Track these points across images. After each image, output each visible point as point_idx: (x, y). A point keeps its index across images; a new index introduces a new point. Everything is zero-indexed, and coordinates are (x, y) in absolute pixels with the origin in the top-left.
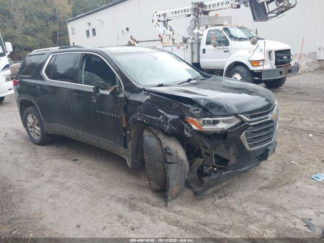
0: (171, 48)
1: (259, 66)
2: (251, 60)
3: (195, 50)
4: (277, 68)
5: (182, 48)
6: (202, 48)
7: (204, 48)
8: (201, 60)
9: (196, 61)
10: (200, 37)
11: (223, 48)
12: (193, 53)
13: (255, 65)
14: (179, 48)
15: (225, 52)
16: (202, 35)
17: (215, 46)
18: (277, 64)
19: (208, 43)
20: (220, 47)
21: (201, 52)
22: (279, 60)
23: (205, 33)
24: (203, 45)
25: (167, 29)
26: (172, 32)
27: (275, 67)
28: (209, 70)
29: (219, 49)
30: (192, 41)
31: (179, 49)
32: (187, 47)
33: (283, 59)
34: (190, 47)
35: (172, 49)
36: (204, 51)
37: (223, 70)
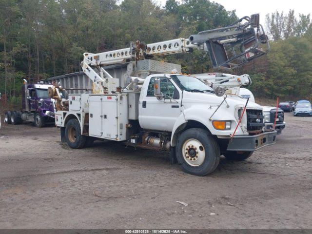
0: (100, 97)
1: (225, 129)
2: (212, 119)
3: (133, 102)
4: (250, 134)
5: (114, 98)
6: (141, 100)
7: (144, 100)
8: (140, 117)
9: (133, 117)
10: (140, 86)
11: (171, 103)
12: (129, 106)
13: (220, 127)
14: (110, 98)
15: (173, 107)
16: (142, 84)
17: (159, 98)
18: (249, 128)
19: (150, 94)
20: (166, 100)
21: (140, 106)
22: (251, 124)
23: (147, 81)
24: (143, 97)
25: (100, 76)
26: (105, 79)
27: (247, 133)
28: (151, 130)
29: (165, 103)
30: (129, 91)
31: (110, 100)
32: (121, 98)
33: (256, 122)
34: (125, 98)
35: (102, 99)
36: (144, 104)
37: (171, 133)
